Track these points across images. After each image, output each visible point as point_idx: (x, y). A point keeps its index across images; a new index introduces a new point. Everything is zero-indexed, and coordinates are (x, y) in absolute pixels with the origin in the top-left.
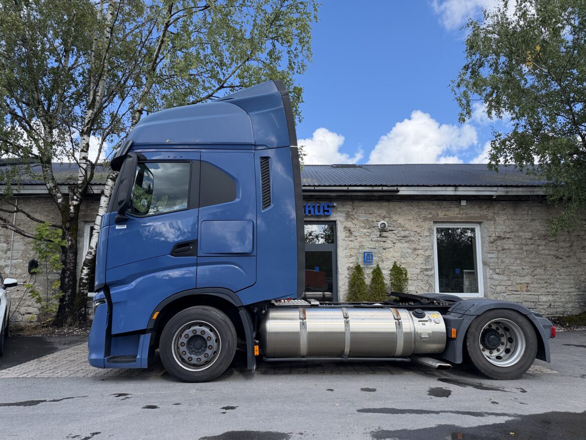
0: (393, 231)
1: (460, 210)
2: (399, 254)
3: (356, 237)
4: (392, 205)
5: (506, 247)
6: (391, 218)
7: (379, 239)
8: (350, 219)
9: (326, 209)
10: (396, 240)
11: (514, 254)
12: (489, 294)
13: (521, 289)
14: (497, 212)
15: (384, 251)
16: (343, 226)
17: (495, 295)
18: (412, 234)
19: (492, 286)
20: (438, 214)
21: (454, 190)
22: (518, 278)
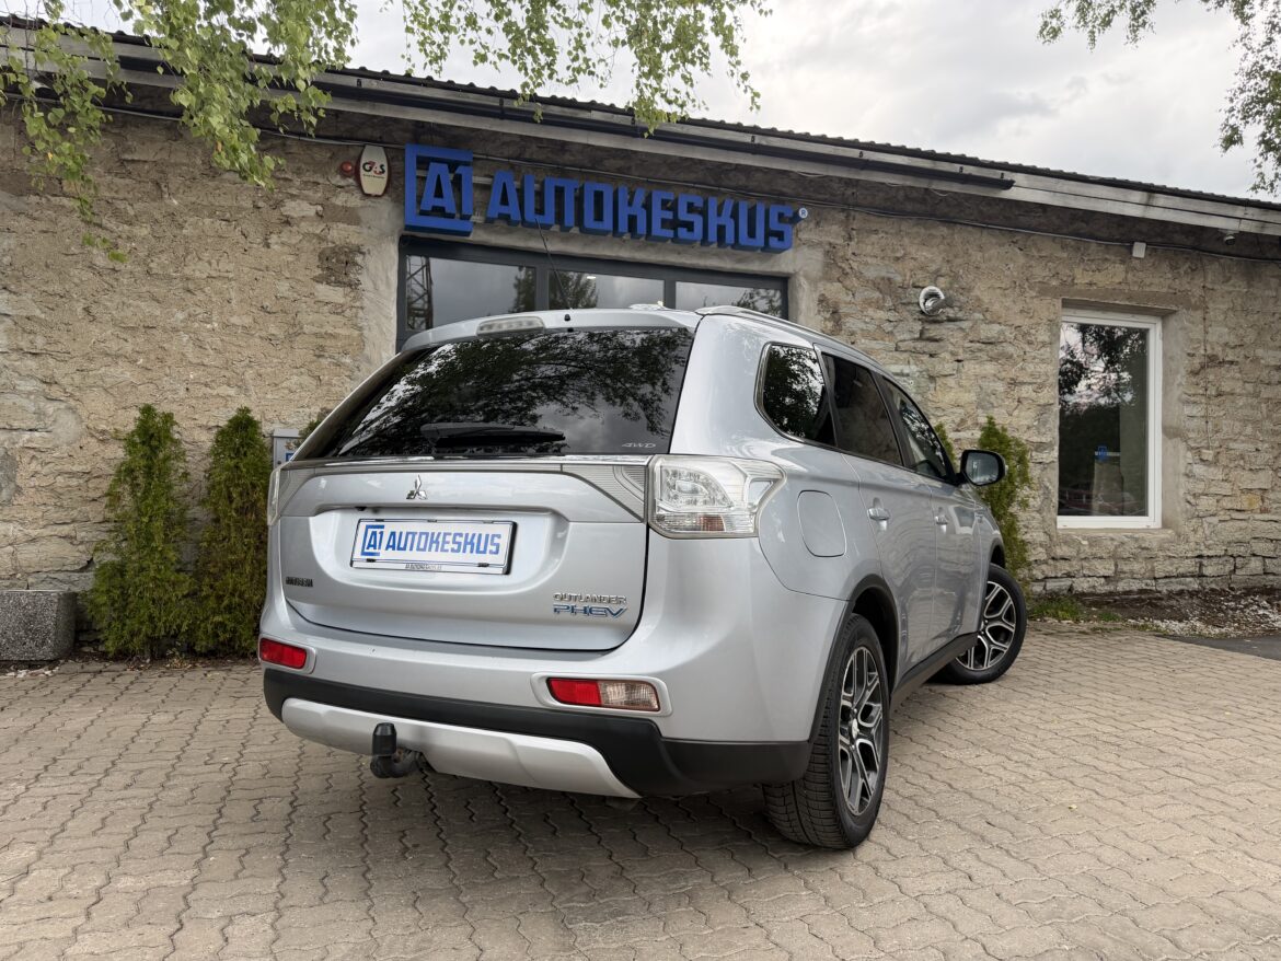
0: (958, 323)
1: (1127, 272)
2: (972, 397)
3: (853, 334)
4: (959, 236)
5: (1226, 388)
6: (955, 277)
7: (919, 345)
8: (836, 273)
9: (775, 225)
10: (965, 351)
11: (1241, 407)
12: (1181, 520)
13: (1250, 504)
14: (1209, 286)
15: (932, 386)
16: (816, 296)
17: (1194, 520)
18: (1009, 334)
19: (1190, 498)
20: (1073, 280)
21: (1144, 201)
22: (1247, 474)
